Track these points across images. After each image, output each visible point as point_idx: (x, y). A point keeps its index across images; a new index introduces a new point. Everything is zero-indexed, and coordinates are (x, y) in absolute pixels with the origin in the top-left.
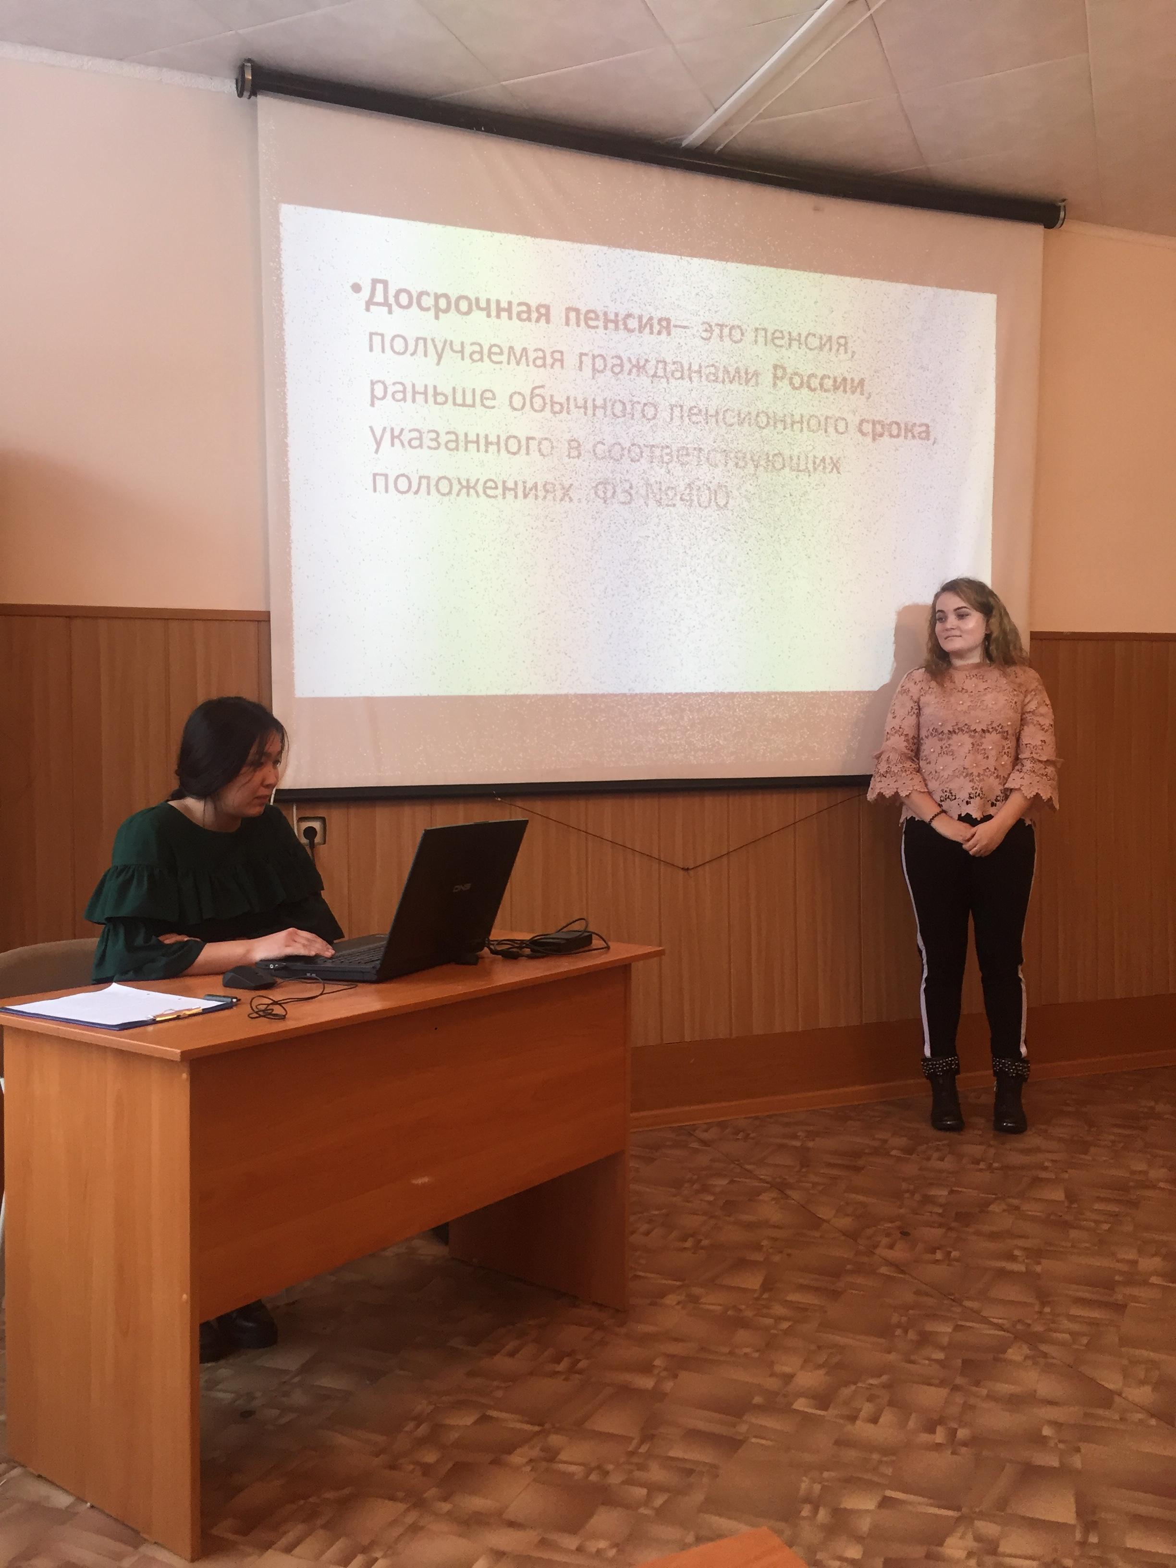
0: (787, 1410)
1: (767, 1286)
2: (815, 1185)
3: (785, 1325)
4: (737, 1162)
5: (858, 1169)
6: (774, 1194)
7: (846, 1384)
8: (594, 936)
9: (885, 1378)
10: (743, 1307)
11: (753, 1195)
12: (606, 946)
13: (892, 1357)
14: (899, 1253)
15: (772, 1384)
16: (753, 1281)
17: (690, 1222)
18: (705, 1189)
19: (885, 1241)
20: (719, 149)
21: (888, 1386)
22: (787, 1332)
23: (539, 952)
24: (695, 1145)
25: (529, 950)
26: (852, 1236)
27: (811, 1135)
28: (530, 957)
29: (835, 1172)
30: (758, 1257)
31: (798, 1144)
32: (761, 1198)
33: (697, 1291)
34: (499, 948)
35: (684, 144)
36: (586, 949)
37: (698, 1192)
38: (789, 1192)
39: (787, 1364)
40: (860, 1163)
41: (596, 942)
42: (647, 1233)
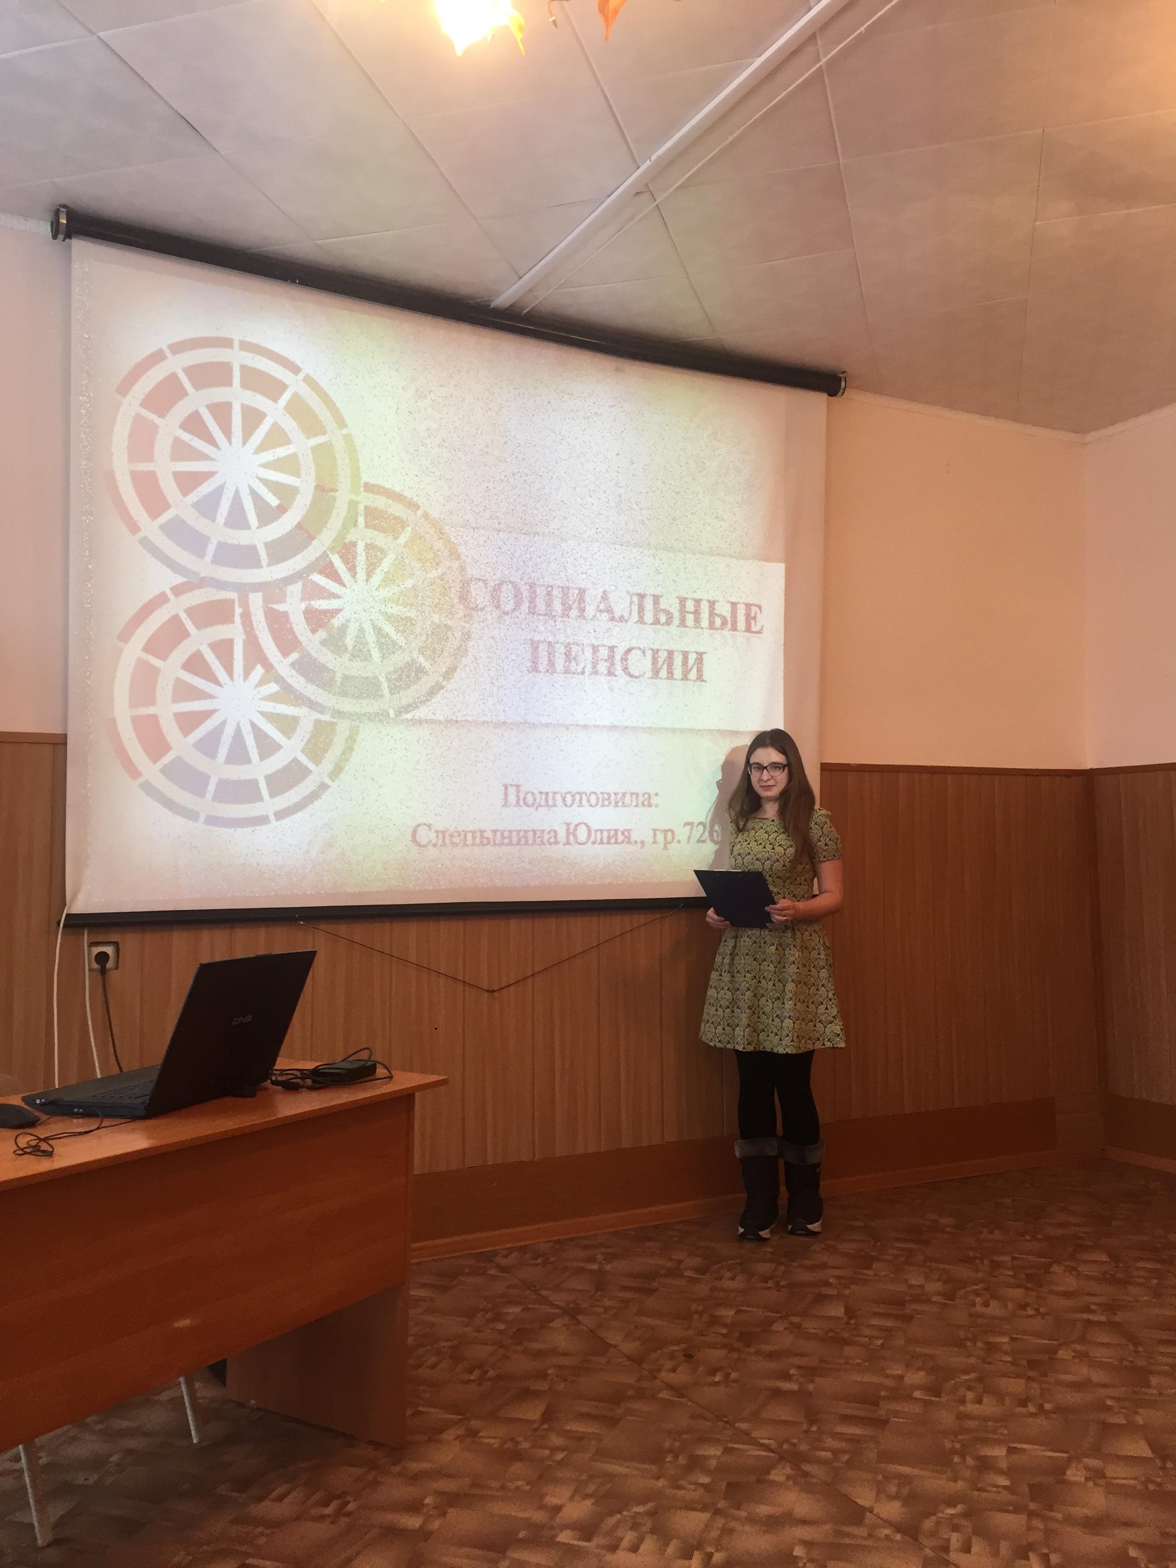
0: (551, 1543)
1: (548, 1416)
2: (606, 1309)
3: (560, 1456)
4: (533, 1288)
5: (650, 1292)
6: (566, 1320)
7: (611, 1514)
8: (378, 1065)
9: (650, 1505)
10: (520, 1439)
11: (545, 1322)
12: (389, 1075)
13: (661, 1483)
14: (681, 1376)
15: (538, 1516)
16: (533, 1412)
17: (480, 1352)
18: (498, 1317)
19: (669, 1364)
20: (526, 311)
21: (652, 1514)
22: (561, 1463)
23: (319, 1082)
24: (492, 1272)
25: (310, 1080)
26: (637, 1360)
27: (610, 1258)
28: (312, 1089)
29: (627, 1295)
30: (543, 1386)
31: (595, 1267)
32: (551, 1325)
33: (475, 1424)
34: (280, 1078)
35: (493, 305)
36: (370, 1078)
37: (492, 1320)
38: (580, 1317)
39: (557, 1496)
40: (655, 1284)
41: (381, 1071)
42: (433, 1367)
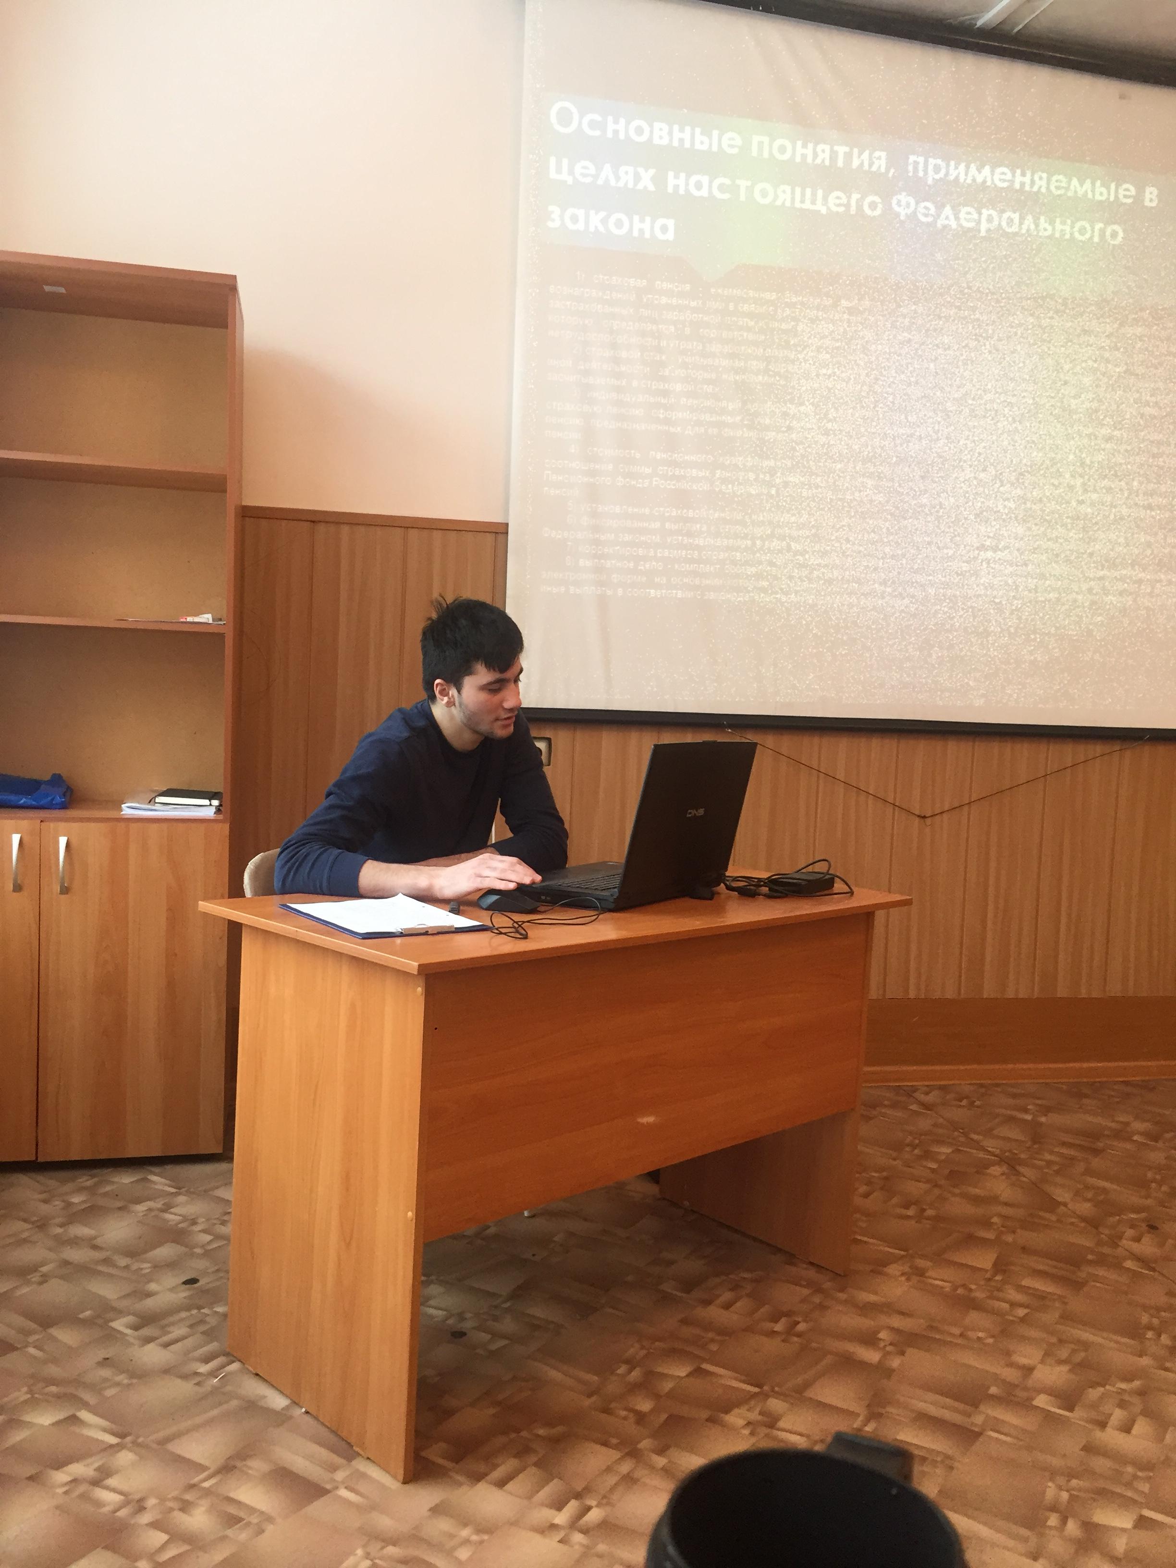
0: (1026, 1405)
1: (1000, 1266)
2: (1049, 1163)
3: (1021, 1312)
4: (961, 1131)
5: (1096, 1152)
6: (1005, 1168)
7: (1094, 1385)
8: (837, 879)
9: (1137, 1384)
10: (973, 1287)
11: (982, 1168)
12: (849, 890)
13: (1145, 1361)
14: (1147, 1247)
15: (1010, 1375)
16: (984, 1260)
17: (915, 1189)
18: (927, 1155)
19: (1130, 1233)
20: (1016, 30)
21: (1141, 1393)
22: (1023, 1320)
23: (776, 891)
24: (914, 1107)
25: (767, 889)
26: (1093, 1223)
27: (1046, 1110)
28: (768, 897)
29: (1072, 1152)
30: (991, 1235)
31: (1029, 1117)
32: (988, 1171)
33: (921, 1263)
34: (735, 884)
35: (979, 23)
36: (826, 892)
37: (920, 1157)
38: (1021, 1169)
39: (1027, 1355)
40: (1100, 1145)
41: (838, 886)
42: (866, 1195)
